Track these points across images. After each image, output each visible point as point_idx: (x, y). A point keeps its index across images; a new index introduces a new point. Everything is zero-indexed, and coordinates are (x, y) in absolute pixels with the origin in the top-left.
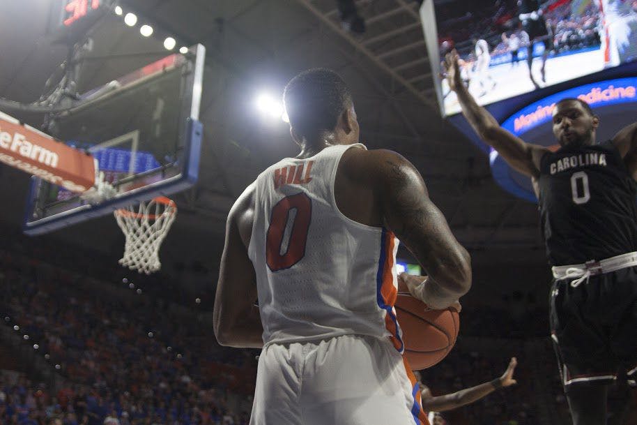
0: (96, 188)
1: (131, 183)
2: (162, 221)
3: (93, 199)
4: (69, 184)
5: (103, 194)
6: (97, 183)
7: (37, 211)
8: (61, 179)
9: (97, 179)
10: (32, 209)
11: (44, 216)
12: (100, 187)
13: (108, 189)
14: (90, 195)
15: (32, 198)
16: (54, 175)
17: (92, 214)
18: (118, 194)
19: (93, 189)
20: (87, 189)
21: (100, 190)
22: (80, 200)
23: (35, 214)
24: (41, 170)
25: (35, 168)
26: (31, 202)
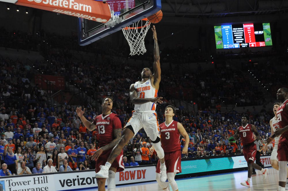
0: (112, 19)
1: (128, 14)
2: (145, 28)
3: (111, 24)
4: (99, 20)
5: (115, 22)
6: (112, 17)
7: (85, 34)
8: (95, 18)
9: (111, 14)
10: (81, 33)
11: (88, 36)
12: (114, 18)
13: (117, 18)
14: (109, 23)
15: (80, 28)
16: (91, 17)
17: (112, 32)
18: (123, 21)
19: (110, 20)
20: (108, 20)
21: (114, 20)
22: (105, 26)
23: (84, 36)
24: (85, 15)
25: (82, 15)
26: (81, 30)
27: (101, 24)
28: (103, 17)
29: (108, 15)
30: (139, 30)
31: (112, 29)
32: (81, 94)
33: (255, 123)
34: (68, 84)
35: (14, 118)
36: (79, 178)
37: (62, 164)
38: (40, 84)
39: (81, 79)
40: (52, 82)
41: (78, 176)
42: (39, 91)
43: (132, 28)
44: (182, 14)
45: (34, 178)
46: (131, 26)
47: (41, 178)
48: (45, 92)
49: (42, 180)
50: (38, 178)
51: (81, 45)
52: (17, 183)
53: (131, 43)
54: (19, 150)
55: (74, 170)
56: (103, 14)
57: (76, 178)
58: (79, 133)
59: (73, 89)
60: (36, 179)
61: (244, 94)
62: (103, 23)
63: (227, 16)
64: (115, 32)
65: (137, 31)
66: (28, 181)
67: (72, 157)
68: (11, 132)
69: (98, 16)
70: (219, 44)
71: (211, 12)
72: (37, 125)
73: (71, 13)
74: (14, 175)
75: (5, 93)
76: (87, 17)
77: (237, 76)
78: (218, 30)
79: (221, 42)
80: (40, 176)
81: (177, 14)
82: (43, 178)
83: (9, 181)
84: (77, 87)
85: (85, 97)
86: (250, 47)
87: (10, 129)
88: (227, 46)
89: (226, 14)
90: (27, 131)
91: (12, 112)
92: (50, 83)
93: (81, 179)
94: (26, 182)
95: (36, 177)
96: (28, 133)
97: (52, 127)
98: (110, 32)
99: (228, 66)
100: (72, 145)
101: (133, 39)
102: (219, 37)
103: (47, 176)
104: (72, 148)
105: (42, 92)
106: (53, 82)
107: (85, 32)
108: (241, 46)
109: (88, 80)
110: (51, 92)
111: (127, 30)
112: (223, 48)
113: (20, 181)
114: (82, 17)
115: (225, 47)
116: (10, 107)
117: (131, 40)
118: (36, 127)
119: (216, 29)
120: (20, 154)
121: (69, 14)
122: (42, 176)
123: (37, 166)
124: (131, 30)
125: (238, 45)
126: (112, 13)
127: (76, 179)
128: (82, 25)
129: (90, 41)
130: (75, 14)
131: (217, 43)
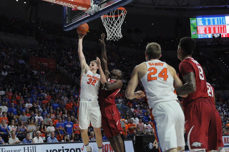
0: (92, 7)
1: (106, 3)
2: (121, 17)
3: (91, 12)
4: (80, 8)
5: (95, 10)
6: (91, 5)
7: (68, 21)
8: (76, 6)
9: (91, 4)
10: (65, 20)
11: (71, 23)
12: (93, 7)
13: (96, 7)
14: (90, 11)
15: (65, 15)
16: (73, 5)
17: (92, 19)
18: (101, 9)
19: (90, 8)
20: (88, 8)
21: (93, 8)
22: (85, 14)
23: (67, 22)
24: (68, 4)
25: (65, 3)
26: (65, 17)
27: (82, 12)
28: (83, 5)
29: (88, 3)
30: (116, 18)
31: (91, 16)
32: (70, 75)
33: (224, 105)
34: (59, 66)
35: (9, 95)
36: (64, 149)
37: (50, 136)
38: (34, 65)
39: (70, 61)
40: (44, 64)
41: (63, 147)
42: (33, 71)
43: (109, 16)
44: (162, 7)
45: (24, 148)
46: (109, 14)
47: (31, 147)
48: (38, 72)
49: (31, 150)
50: (28, 147)
51: (65, 30)
52: (9, 151)
53: (108, 29)
54: (12, 123)
55: (60, 142)
56: (83, 3)
57: (61, 148)
58: (65, 109)
59: (63, 70)
60: (26, 148)
61: (215, 79)
62: (84, 11)
63: (202, 9)
64: (94, 19)
65: (114, 19)
66: (19, 150)
67: (59, 130)
68: (5, 106)
69: (79, 4)
70: (194, 34)
71: (187, 6)
72: (29, 101)
73: (55, 2)
74: (7, 144)
75: (5, 72)
76: (69, 6)
77: (209, 63)
78: (193, 21)
79: (196, 32)
80: (29, 146)
81: (157, 7)
82: (32, 147)
83: (2, 149)
84: (66, 69)
85: (73, 77)
86: (222, 38)
87: (4, 103)
88: (201, 36)
89: (201, 7)
90: (20, 106)
91: (7, 89)
92: (43, 64)
93: (66, 149)
94: (17, 151)
95: (26, 147)
96: (21, 108)
97: (42, 103)
98: (89, 19)
99: (201, 54)
100: (60, 120)
101: (110, 26)
102: (194, 28)
103: (36, 146)
104: (59, 122)
105: (35, 72)
106: (46, 64)
107: (69, 18)
108: (213, 37)
109: (77, 63)
110: (44, 73)
111: (105, 18)
112: (197, 38)
113: (11, 150)
114: (65, 5)
115: (199, 37)
116: (6, 84)
117: (109, 26)
118: (28, 103)
119: (192, 21)
120: (13, 126)
121: (53, 2)
122: (32, 146)
123: (27, 137)
124: (109, 17)
125: (211, 36)
126: (92, 2)
127: (61, 150)
128: (66, 12)
129: (72, 27)
130: (59, 2)
131: (192, 33)
